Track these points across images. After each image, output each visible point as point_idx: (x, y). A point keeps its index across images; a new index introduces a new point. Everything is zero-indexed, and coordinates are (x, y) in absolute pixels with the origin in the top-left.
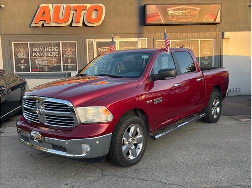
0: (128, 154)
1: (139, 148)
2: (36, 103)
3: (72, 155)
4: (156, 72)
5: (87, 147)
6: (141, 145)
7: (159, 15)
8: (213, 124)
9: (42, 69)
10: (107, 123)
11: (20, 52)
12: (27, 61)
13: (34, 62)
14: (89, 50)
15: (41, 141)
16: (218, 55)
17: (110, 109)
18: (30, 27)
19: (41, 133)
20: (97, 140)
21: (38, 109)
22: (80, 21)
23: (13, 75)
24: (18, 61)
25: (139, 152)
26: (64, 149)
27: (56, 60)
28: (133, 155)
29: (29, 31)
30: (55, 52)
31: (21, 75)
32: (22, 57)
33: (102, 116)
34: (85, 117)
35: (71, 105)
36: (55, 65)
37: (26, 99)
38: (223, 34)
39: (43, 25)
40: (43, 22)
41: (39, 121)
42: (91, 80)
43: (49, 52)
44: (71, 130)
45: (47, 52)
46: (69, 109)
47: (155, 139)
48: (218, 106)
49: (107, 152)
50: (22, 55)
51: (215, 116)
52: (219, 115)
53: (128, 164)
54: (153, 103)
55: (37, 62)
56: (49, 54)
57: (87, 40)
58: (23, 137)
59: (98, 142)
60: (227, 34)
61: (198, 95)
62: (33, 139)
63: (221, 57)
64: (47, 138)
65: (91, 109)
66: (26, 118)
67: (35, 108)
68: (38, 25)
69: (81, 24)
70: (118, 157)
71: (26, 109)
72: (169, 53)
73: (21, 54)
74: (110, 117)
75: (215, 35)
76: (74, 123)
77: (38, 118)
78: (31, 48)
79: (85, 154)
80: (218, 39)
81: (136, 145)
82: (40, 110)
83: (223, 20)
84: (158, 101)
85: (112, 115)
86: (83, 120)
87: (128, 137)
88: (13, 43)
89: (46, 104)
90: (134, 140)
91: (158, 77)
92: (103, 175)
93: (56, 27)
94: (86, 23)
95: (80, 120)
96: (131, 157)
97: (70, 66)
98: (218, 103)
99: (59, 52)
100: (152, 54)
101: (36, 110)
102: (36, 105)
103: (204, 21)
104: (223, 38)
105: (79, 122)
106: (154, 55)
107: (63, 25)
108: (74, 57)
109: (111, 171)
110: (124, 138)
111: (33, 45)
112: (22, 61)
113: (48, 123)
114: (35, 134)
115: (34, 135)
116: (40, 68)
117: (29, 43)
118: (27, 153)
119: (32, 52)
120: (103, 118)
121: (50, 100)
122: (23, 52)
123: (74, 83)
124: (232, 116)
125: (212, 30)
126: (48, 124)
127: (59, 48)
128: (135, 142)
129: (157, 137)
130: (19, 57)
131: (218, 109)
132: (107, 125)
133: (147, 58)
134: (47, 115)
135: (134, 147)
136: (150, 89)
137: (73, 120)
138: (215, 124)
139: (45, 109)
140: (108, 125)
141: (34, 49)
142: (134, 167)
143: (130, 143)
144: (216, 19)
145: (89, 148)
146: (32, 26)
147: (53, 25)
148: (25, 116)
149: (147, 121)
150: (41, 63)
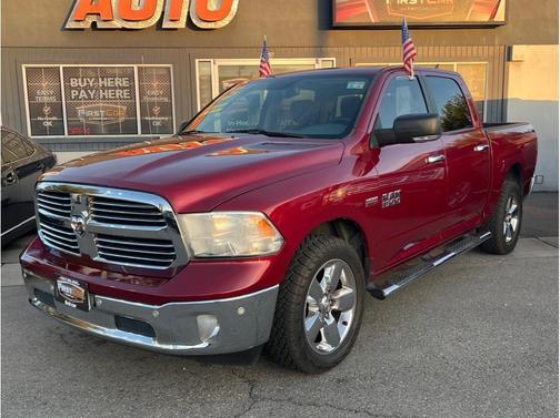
0: (318, 339)
1: (345, 323)
2: (68, 202)
3: (171, 347)
4: (387, 124)
5: (210, 325)
6: (349, 316)
7: (364, 4)
8: (503, 258)
9: (93, 129)
10: (263, 258)
11: (41, 88)
12: (56, 109)
13: (72, 113)
14: (200, 85)
15: (82, 307)
16: (495, 98)
17: (274, 218)
18: (64, 29)
19: (82, 283)
20: (239, 305)
21: (74, 219)
22: (179, 16)
23: (25, 140)
24: (36, 110)
25: (344, 332)
26: (147, 330)
27: (125, 108)
28: (329, 342)
29: (61, 39)
30: (123, 88)
31: (42, 143)
32: (46, 99)
33: (251, 238)
34: (206, 241)
35: (166, 208)
36: (121, 119)
37: (44, 192)
38: (510, 49)
39: (94, 24)
40: (93, 18)
41: (77, 251)
42: (205, 143)
43: (109, 88)
44: (166, 276)
45: (104, 88)
46: (161, 217)
47: (381, 297)
48: (514, 214)
49: (265, 337)
50: (45, 96)
51: (508, 239)
52: (517, 235)
53: (319, 368)
54: (378, 204)
55: (81, 111)
56: (109, 94)
57: (197, 60)
58: (37, 292)
59: (241, 311)
60: (518, 51)
61: (464, 189)
62: (62, 300)
63: (503, 103)
64: (100, 299)
65: (222, 221)
66: (46, 243)
67: (68, 215)
68: (81, 25)
69: (182, 24)
70: (294, 348)
71: (44, 219)
72: (413, 78)
73: (43, 92)
74: (274, 243)
75: (491, 53)
76: (174, 257)
77: (75, 244)
78: (67, 80)
79: (204, 345)
80: (496, 61)
81: (336, 314)
82: (81, 221)
83: (510, 17)
84: (391, 199)
85: (278, 235)
86: (200, 251)
87: (318, 296)
88: (24, 67)
89: (95, 206)
90: (333, 301)
91: (393, 136)
92: (254, 399)
93: (124, 29)
94: (194, 22)
95: (192, 251)
96: (325, 346)
97: (157, 121)
98: (514, 206)
99: (131, 88)
100: (373, 79)
101: (70, 222)
102: (68, 208)
103: (467, 20)
104: (509, 59)
105: (189, 255)
106: (378, 82)
107: (140, 25)
108: (166, 100)
109: (272, 384)
110: (309, 298)
111: (70, 73)
112: (46, 110)
113: (102, 256)
114: (68, 286)
115: (64, 288)
116: (88, 126)
117: (61, 66)
118: (51, 332)
119: (69, 88)
120: (255, 245)
121: (108, 193)
122: (48, 87)
123: (166, 151)
124: (543, 239)
125: (484, 39)
126: (103, 260)
127: (131, 79)
128: (335, 307)
129: (387, 292)
130: (39, 99)
131: (514, 222)
132: (265, 265)
133: (362, 86)
134: (100, 236)
135: (332, 319)
136: (368, 169)
137: (172, 250)
138: (508, 256)
139: (94, 219)
140: (269, 262)
141: (74, 83)
142: (334, 373)
143: (323, 311)
144: (493, 16)
145: (217, 328)
146: (67, 27)
147: (118, 24)
148: (43, 238)
149: (364, 252)
150: (89, 113)
